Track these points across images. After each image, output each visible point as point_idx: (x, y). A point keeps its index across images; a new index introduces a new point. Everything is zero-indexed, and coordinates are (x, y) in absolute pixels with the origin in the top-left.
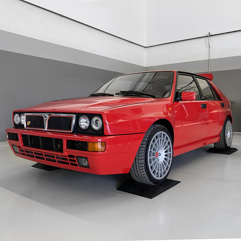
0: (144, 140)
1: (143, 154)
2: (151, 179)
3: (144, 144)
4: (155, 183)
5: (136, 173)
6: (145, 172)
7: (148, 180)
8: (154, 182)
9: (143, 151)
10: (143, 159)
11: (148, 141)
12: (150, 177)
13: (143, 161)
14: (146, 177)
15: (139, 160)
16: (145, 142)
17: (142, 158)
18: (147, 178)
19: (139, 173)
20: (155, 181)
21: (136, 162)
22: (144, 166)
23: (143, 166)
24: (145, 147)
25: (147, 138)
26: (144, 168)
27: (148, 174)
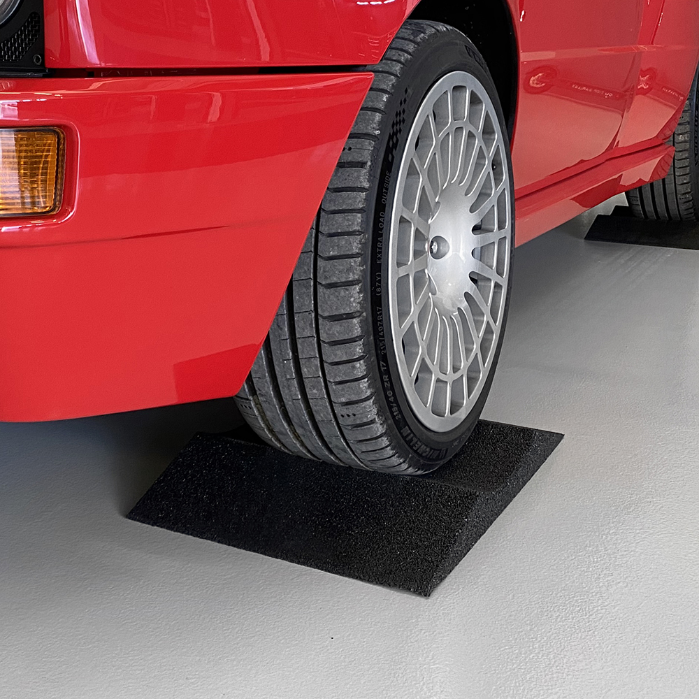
0: (362, 129)
1: (352, 238)
2: (406, 431)
3: (362, 165)
4: (426, 458)
5: (291, 392)
6: (364, 384)
7: (385, 441)
8: (420, 455)
9: (350, 216)
10: (351, 277)
11: (391, 137)
12: (396, 422)
13: (355, 298)
14: (373, 422)
15: (321, 290)
16: (369, 145)
17: (350, 270)
18: (379, 428)
19: (312, 392)
20: (423, 447)
21: (296, 305)
22: (360, 338)
23: (353, 340)
24: (366, 185)
25: (378, 116)
26: (358, 349)
27: (387, 397)
